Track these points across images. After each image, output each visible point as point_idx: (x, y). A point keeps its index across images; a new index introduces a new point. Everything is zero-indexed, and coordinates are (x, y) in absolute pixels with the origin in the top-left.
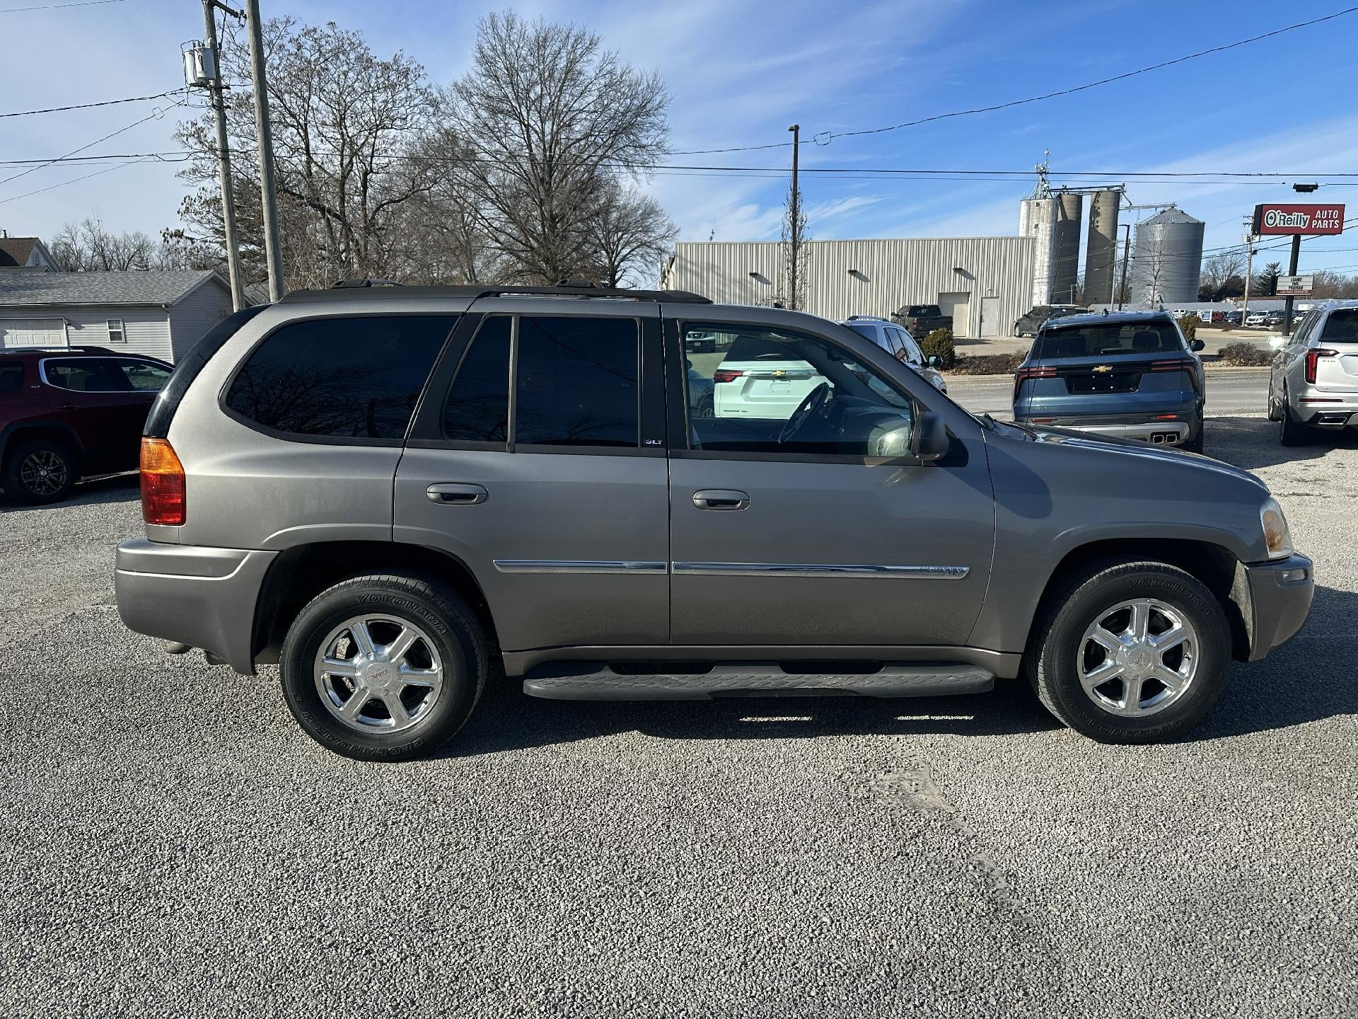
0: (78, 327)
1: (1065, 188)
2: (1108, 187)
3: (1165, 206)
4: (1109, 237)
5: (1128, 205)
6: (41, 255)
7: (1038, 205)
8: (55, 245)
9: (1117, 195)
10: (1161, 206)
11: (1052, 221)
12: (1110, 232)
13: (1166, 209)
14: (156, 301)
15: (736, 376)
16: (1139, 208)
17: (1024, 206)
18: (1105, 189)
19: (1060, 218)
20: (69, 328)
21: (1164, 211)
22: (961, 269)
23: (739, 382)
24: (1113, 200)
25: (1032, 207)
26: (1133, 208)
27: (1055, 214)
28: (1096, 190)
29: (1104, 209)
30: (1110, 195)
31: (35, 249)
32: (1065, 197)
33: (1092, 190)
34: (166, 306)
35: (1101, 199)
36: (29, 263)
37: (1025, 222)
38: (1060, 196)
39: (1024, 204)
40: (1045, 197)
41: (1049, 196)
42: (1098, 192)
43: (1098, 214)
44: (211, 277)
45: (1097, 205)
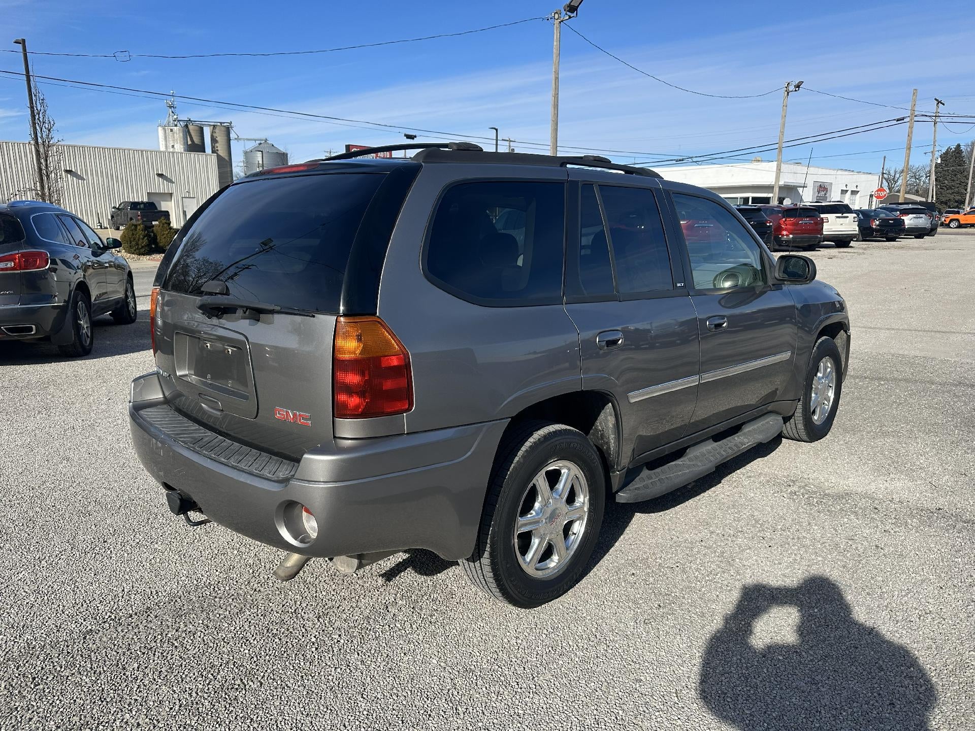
1: (190, 120)
2: (221, 123)
3: (261, 140)
4: (227, 158)
5: (236, 137)
7: (172, 130)
9: (228, 130)
10: (258, 140)
11: (184, 145)
12: (227, 155)
13: (262, 142)
16: (244, 139)
17: (160, 131)
18: (219, 124)
19: (189, 142)
21: (261, 144)
22: (163, 175)
24: (226, 133)
25: (167, 132)
26: (240, 139)
27: (185, 139)
28: (213, 124)
29: (221, 139)
30: (223, 129)
32: (191, 127)
33: (209, 123)
35: (217, 131)
37: (164, 143)
38: (186, 126)
39: (160, 129)
40: (176, 126)
41: (178, 125)
42: (214, 126)
43: (217, 142)
45: (214, 135)
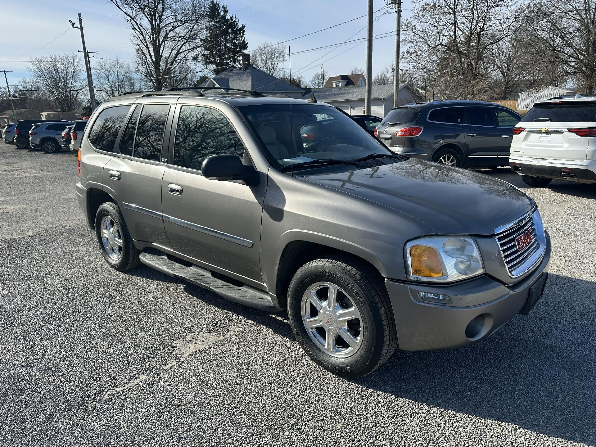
0: (354, 109)
6: (363, 81)
8: (381, 75)
14: (381, 97)
15: (521, 131)
20: (352, 109)
23: (523, 134)
31: (361, 78)
34: (384, 99)
36: (359, 83)
44: (405, 85)
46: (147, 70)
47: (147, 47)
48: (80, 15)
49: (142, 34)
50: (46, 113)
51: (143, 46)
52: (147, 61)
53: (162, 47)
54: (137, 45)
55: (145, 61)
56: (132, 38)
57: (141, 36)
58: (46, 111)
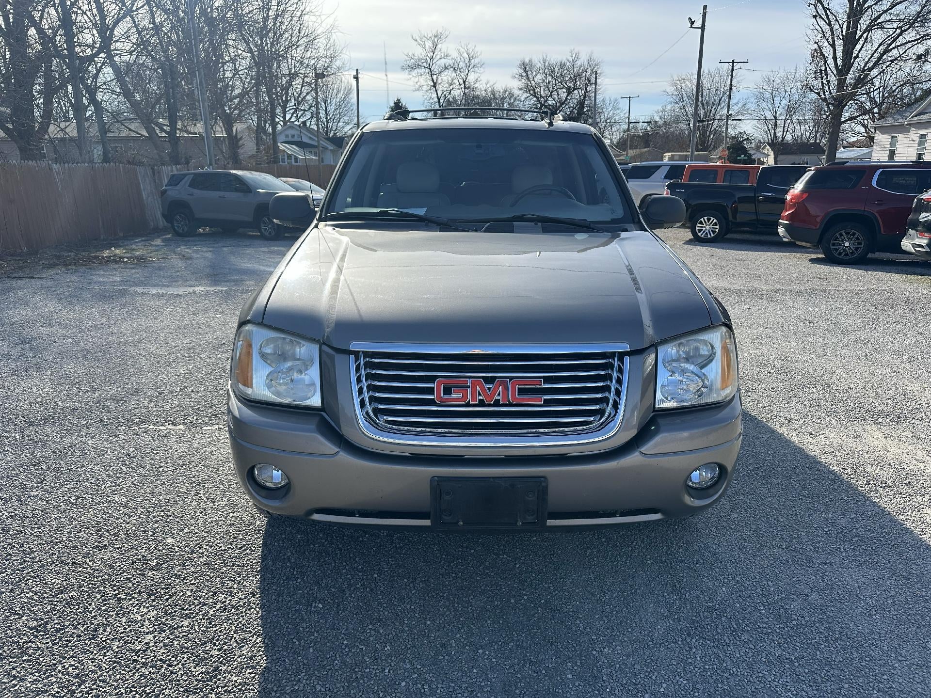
46: (823, 83)
47: (833, 46)
48: (705, 7)
49: (829, 24)
50: (669, 154)
51: (826, 44)
52: (826, 68)
53: (861, 42)
54: (815, 43)
55: (823, 68)
56: (809, 32)
57: (826, 28)
58: (669, 152)
